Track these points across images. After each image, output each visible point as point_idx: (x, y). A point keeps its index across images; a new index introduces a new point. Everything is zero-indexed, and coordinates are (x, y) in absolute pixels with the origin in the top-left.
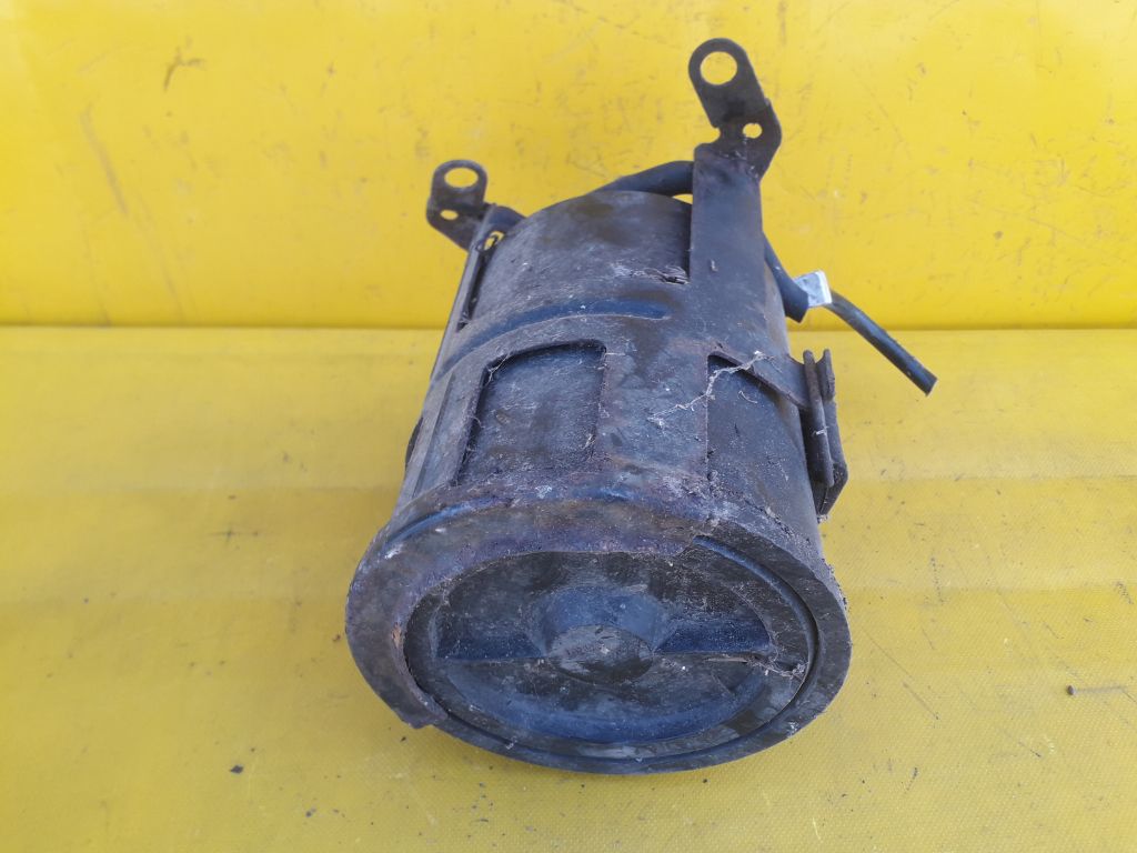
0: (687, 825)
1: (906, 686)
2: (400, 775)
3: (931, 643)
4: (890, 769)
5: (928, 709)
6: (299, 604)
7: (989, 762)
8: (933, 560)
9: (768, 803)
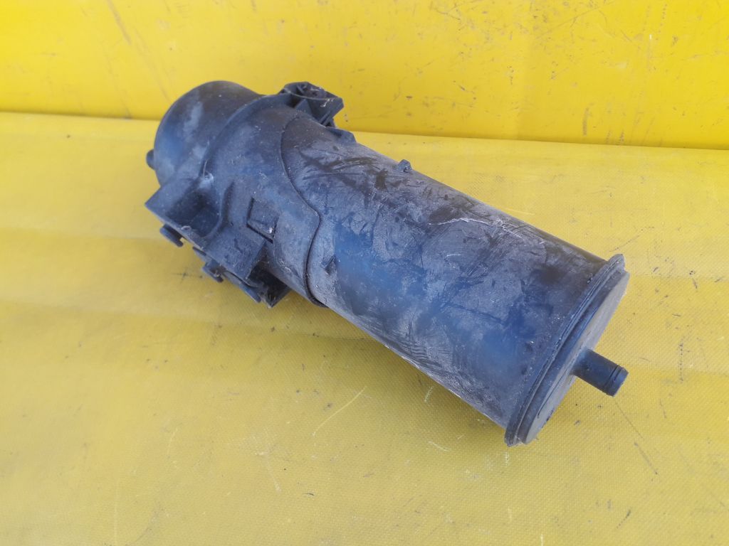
0: (449, 522)
1: (636, 444)
2: (262, 454)
3: (664, 413)
4: (609, 508)
5: (651, 465)
6: (220, 327)
7: (691, 514)
8: (681, 346)
9: (510, 517)
